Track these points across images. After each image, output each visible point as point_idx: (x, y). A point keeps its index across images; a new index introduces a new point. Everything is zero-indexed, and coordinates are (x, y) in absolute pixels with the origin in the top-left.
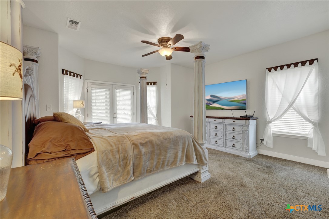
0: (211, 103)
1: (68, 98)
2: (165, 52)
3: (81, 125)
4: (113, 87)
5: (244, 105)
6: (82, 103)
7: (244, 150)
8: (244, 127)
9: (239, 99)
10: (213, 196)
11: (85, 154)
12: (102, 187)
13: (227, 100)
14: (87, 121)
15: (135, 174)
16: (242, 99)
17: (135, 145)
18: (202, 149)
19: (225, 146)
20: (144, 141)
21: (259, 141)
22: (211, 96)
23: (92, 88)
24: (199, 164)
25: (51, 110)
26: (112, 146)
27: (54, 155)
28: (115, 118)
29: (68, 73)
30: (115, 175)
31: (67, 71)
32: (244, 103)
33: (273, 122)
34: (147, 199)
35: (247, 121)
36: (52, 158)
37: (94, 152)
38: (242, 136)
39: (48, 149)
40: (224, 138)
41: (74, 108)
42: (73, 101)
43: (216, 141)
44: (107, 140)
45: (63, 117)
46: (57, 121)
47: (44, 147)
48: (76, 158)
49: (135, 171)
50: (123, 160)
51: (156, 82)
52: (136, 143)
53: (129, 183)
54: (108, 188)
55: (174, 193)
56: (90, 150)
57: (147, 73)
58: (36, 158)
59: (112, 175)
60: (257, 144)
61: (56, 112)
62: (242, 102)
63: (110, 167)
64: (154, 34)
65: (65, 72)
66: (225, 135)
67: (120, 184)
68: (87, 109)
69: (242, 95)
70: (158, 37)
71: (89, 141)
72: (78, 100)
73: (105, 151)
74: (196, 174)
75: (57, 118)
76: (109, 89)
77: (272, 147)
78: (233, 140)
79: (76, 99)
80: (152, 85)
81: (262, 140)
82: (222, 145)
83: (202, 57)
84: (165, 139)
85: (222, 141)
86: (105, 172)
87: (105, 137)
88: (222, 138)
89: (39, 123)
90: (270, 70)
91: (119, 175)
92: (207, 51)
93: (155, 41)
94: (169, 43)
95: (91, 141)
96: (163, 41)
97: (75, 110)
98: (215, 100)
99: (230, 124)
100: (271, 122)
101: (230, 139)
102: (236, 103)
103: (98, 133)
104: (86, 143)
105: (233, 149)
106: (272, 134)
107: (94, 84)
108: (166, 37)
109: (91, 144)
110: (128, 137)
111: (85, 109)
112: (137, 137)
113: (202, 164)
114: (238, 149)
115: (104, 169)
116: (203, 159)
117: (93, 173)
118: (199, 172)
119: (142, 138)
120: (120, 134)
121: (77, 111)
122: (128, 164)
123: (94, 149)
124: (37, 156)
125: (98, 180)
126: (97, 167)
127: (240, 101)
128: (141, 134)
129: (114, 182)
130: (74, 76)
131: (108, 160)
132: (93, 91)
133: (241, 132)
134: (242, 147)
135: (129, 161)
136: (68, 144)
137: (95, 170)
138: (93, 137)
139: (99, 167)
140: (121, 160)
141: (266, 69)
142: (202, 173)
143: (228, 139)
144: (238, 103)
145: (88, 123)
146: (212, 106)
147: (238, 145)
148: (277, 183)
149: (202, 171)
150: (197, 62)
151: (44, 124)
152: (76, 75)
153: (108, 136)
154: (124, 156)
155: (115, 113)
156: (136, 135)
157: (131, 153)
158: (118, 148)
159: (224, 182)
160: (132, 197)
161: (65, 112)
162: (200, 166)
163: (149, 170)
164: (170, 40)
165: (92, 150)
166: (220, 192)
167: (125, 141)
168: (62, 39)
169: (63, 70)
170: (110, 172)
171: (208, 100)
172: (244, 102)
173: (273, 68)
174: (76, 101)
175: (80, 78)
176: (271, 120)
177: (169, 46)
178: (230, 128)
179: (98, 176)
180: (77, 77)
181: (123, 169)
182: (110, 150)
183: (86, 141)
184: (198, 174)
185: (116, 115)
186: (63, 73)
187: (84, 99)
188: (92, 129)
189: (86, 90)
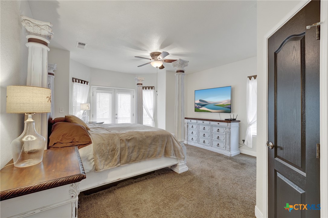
0: (200, 107)
1: (76, 102)
2: (157, 64)
3: (84, 125)
4: (115, 91)
5: (229, 109)
6: (88, 106)
7: (227, 149)
8: (227, 129)
9: (224, 104)
10: (184, 183)
11: (85, 145)
12: (96, 168)
13: (213, 104)
14: (91, 121)
15: (121, 162)
16: (227, 104)
17: (122, 140)
18: (180, 146)
19: (211, 145)
20: (129, 137)
21: (241, 141)
22: (200, 100)
23: (97, 92)
24: (177, 158)
25: (63, 112)
26: (104, 140)
27: (65, 145)
28: (116, 118)
29: (77, 80)
30: (106, 160)
31: (76, 79)
32: (229, 108)
33: (252, 125)
34: (132, 182)
35: (229, 124)
36: (64, 146)
37: (91, 144)
38: (225, 137)
39: (61, 140)
40: (211, 138)
41: (81, 110)
42: (81, 104)
43: (204, 141)
44: (101, 136)
45: (72, 119)
46: (67, 122)
47: (59, 140)
48: (79, 148)
49: (121, 159)
50: (112, 151)
51: (154, 87)
52: (123, 139)
53: (116, 167)
54: (100, 170)
55: (154, 179)
56: (89, 142)
57: (143, 80)
58: (54, 146)
59: (104, 161)
60: (239, 144)
61: (66, 115)
62: (227, 106)
63: (102, 155)
64: (146, 50)
65: (75, 80)
66: (211, 136)
67: (110, 168)
68: (92, 111)
69: (227, 100)
70: (150, 52)
71: (88, 136)
72: (84, 104)
73: (99, 144)
74: (175, 166)
75: (67, 120)
76: (112, 93)
77: (252, 147)
78: (217, 140)
79: (83, 102)
80: (149, 89)
81: (244, 141)
82: (209, 145)
83: (183, 71)
84: (147, 137)
85: (209, 141)
86: (99, 158)
87: (101, 134)
88: (209, 138)
89: (54, 123)
90: (250, 78)
91: (109, 162)
92: (186, 66)
93: (147, 54)
94: (158, 57)
95: (90, 137)
96: (154, 55)
97: (82, 112)
98: (203, 104)
99: (215, 126)
100: (251, 125)
101: (215, 139)
102: (222, 107)
103: (98, 131)
104: (86, 138)
105: (218, 149)
106: (252, 136)
107: (98, 89)
108: (157, 52)
109: (90, 138)
110: (118, 134)
111: (90, 111)
112: (123, 135)
113: (180, 159)
114: (222, 148)
115: (97, 156)
116: (181, 154)
117: (90, 158)
118: (178, 165)
119: (128, 135)
120: (113, 132)
121: (84, 112)
122: (115, 154)
123: (91, 142)
124: (55, 145)
125: (93, 163)
126: (93, 155)
127: (225, 105)
128: (129, 133)
129: (105, 166)
130: (82, 83)
131: (101, 150)
132: (98, 94)
133: (224, 133)
134: (225, 146)
135: (116, 152)
136: (74, 138)
137: (91, 156)
138: (92, 134)
139: (95, 154)
140: (110, 151)
141: (248, 77)
142: (180, 166)
143: (214, 139)
144: (223, 107)
145: (92, 123)
146: (200, 109)
147: (221, 145)
148: (242, 176)
149: (180, 164)
150: (178, 75)
151: (59, 124)
152: (83, 82)
153: (103, 134)
154: (113, 148)
155: (116, 114)
156: (124, 133)
157: (119, 146)
158: (109, 142)
159: (198, 174)
160: (119, 178)
161: (74, 115)
162: (178, 160)
163: (132, 159)
164: (160, 54)
165: (90, 143)
166: (191, 181)
167: (115, 137)
168: (73, 55)
169: (73, 78)
170: (102, 159)
171: (198, 104)
172: (229, 106)
173: (253, 76)
174: (83, 104)
175: (87, 84)
176: (251, 122)
177: (159, 59)
178: (215, 129)
179: (94, 161)
180: (84, 83)
181: (112, 157)
182: (103, 144)
183: (86, 137)
184: (178, 166)
185: (117, 116)
186: (73, 81)
187: (90, 103)
188: (94, 128)
189: (92, 94)
